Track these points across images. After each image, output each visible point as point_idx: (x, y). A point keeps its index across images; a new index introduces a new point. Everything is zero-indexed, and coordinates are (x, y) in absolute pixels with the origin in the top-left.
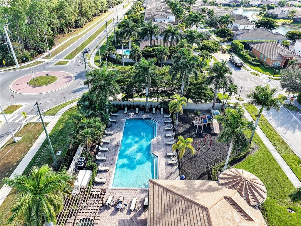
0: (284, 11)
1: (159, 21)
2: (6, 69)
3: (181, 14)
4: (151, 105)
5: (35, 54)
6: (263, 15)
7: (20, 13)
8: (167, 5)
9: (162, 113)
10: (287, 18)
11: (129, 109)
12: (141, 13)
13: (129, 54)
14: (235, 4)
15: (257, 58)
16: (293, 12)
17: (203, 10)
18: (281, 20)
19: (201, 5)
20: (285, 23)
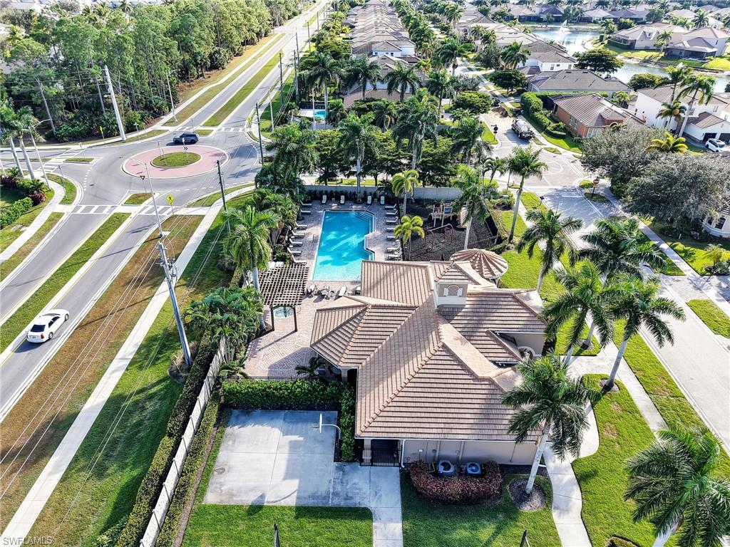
0: (647, 35)
1: (381, 55)
2: (103, 143)
3: (427, 42)
4: (365, 192)
5: (149, 116)
6: (606, 42)
7: (125, 40)
8: (400, 19)
9: (383, 203)
10: (655, 48)
11: (329, 199)
12: (344, 39)
13: (322, 117)
14: (552, 16)
15: (561, 123)
16: (665, 36)
17: (476, 32)
18: (642, 52)
19: (473, 21)
20: (647, 58)
